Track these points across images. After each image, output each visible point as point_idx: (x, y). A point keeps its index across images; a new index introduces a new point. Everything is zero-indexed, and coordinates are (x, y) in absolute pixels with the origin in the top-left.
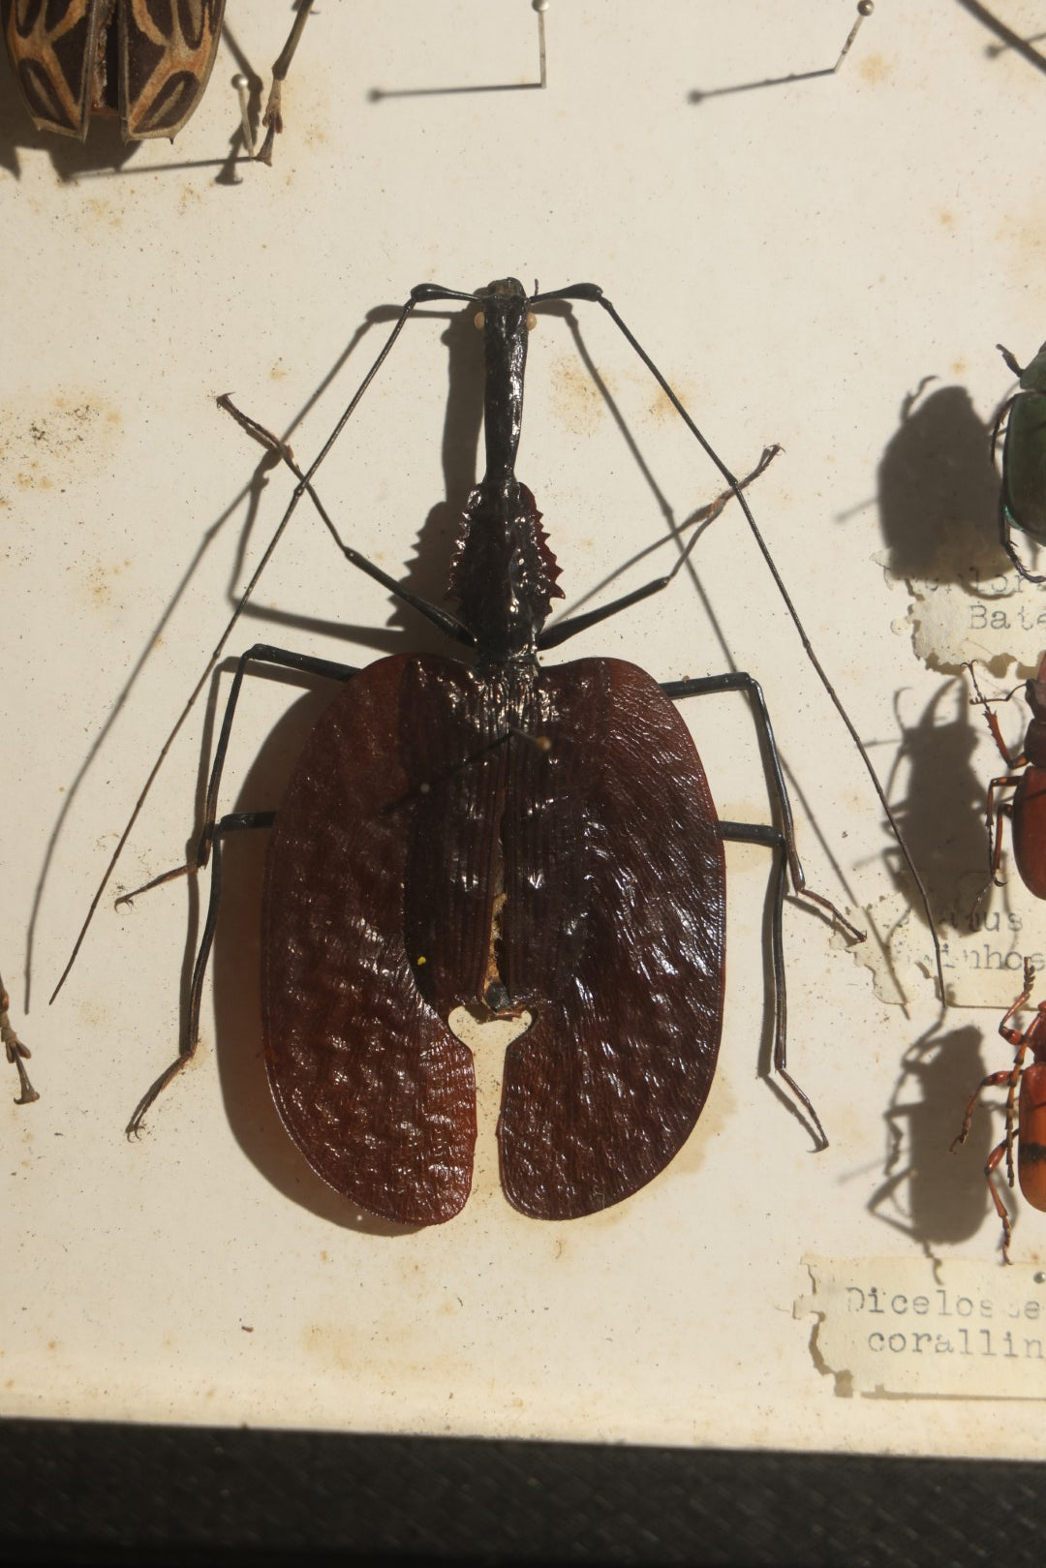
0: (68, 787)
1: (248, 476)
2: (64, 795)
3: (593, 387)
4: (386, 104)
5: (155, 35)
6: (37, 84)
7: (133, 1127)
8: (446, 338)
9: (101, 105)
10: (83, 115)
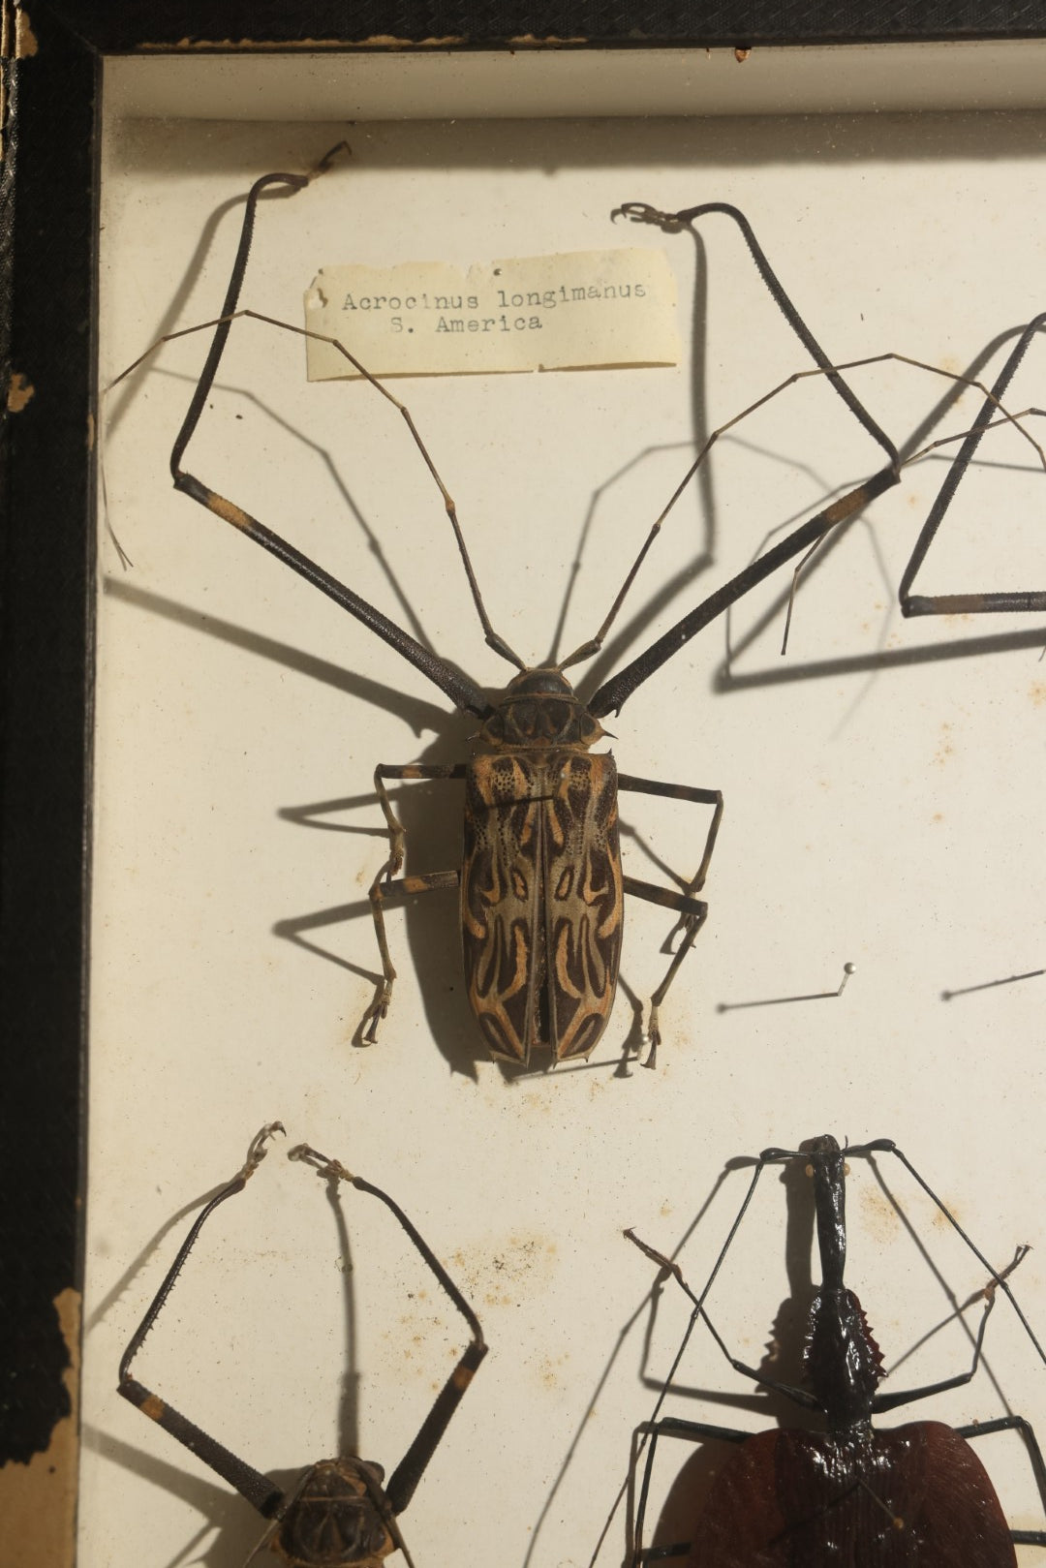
0: (533, 1526)
1: (649, 1287)
2: (531, 1533)
3: (890, 1207)
4: (730, 1014)
5: (575, 993)
6: (492, 1029)
8: (783, 1178)
9: (538, 1041)
10: (526, 1050)
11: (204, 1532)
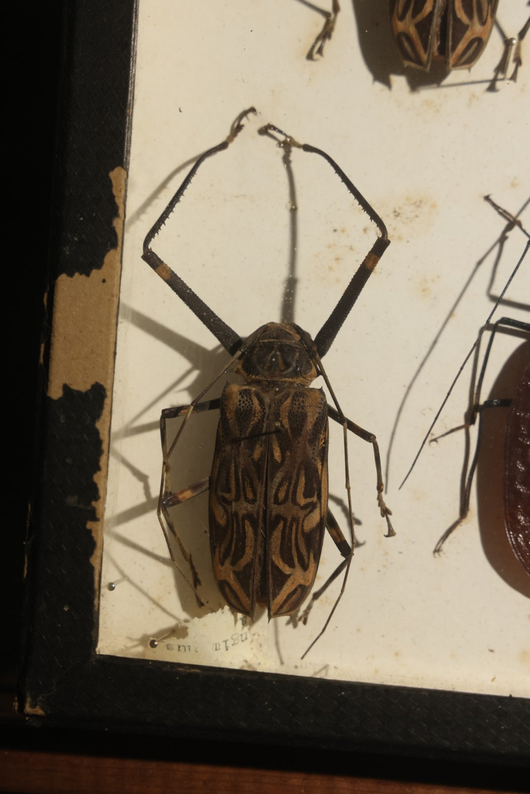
0: (407, 384)
1: (498, 235)
2: (405, 389)
5: (464, 19)
6: (406, 44)
7: (437, 551)
9: (436, 54)
10: (428, 59)
11: (189, 372)
